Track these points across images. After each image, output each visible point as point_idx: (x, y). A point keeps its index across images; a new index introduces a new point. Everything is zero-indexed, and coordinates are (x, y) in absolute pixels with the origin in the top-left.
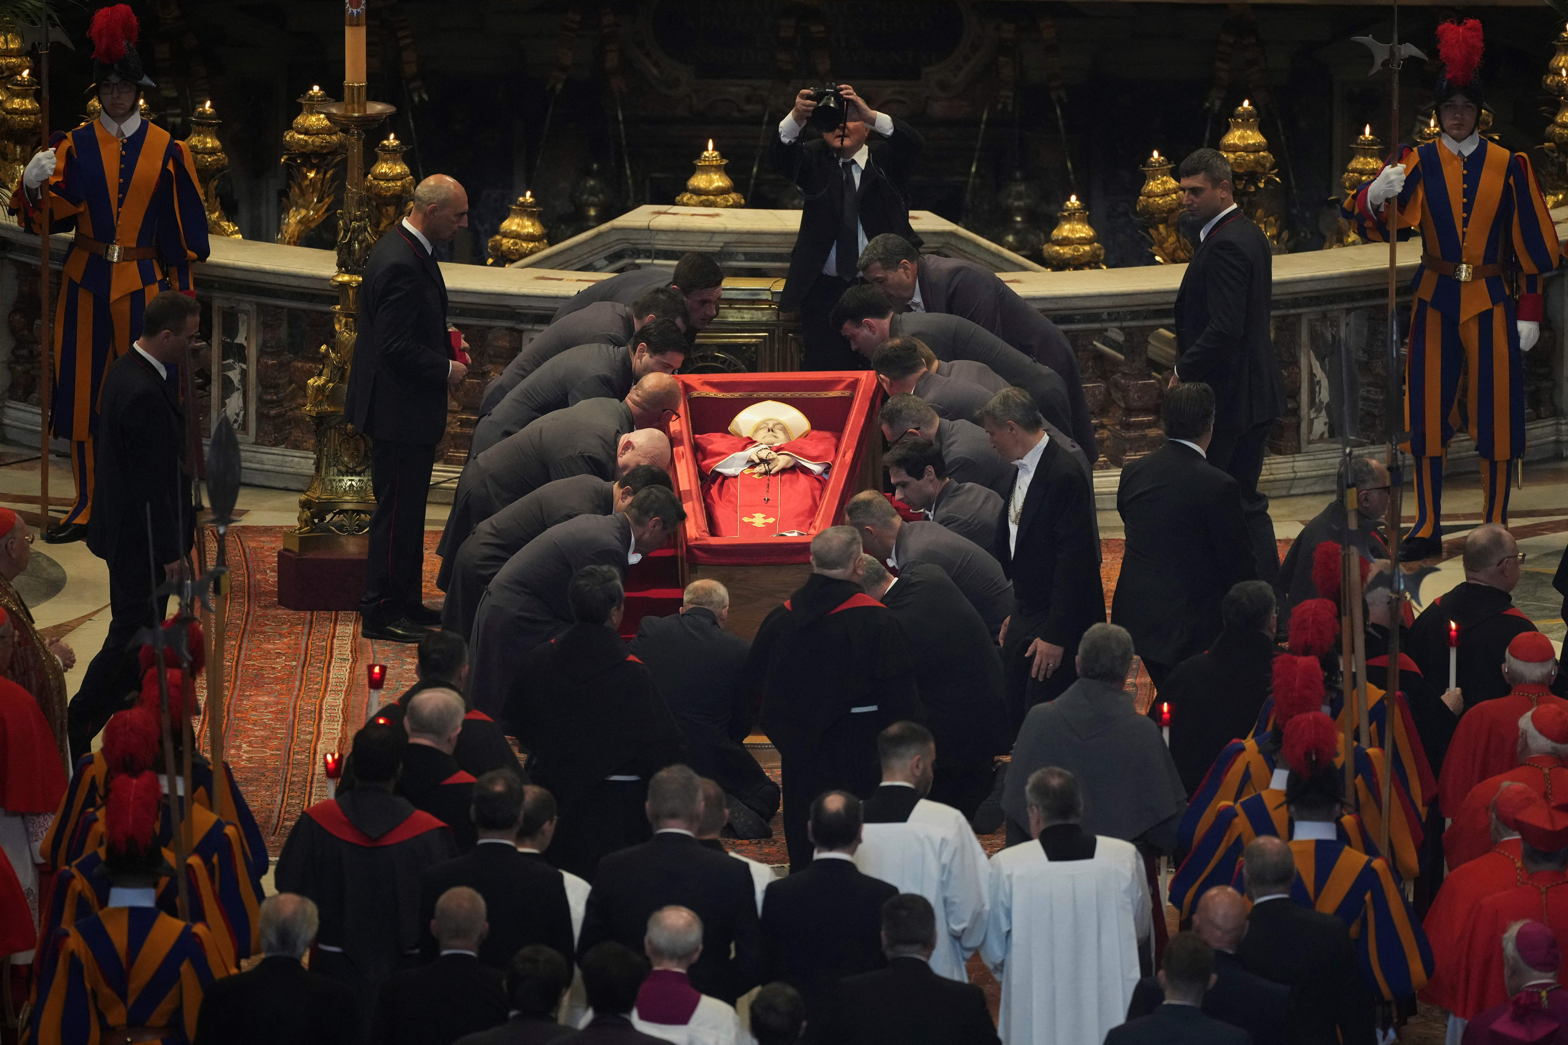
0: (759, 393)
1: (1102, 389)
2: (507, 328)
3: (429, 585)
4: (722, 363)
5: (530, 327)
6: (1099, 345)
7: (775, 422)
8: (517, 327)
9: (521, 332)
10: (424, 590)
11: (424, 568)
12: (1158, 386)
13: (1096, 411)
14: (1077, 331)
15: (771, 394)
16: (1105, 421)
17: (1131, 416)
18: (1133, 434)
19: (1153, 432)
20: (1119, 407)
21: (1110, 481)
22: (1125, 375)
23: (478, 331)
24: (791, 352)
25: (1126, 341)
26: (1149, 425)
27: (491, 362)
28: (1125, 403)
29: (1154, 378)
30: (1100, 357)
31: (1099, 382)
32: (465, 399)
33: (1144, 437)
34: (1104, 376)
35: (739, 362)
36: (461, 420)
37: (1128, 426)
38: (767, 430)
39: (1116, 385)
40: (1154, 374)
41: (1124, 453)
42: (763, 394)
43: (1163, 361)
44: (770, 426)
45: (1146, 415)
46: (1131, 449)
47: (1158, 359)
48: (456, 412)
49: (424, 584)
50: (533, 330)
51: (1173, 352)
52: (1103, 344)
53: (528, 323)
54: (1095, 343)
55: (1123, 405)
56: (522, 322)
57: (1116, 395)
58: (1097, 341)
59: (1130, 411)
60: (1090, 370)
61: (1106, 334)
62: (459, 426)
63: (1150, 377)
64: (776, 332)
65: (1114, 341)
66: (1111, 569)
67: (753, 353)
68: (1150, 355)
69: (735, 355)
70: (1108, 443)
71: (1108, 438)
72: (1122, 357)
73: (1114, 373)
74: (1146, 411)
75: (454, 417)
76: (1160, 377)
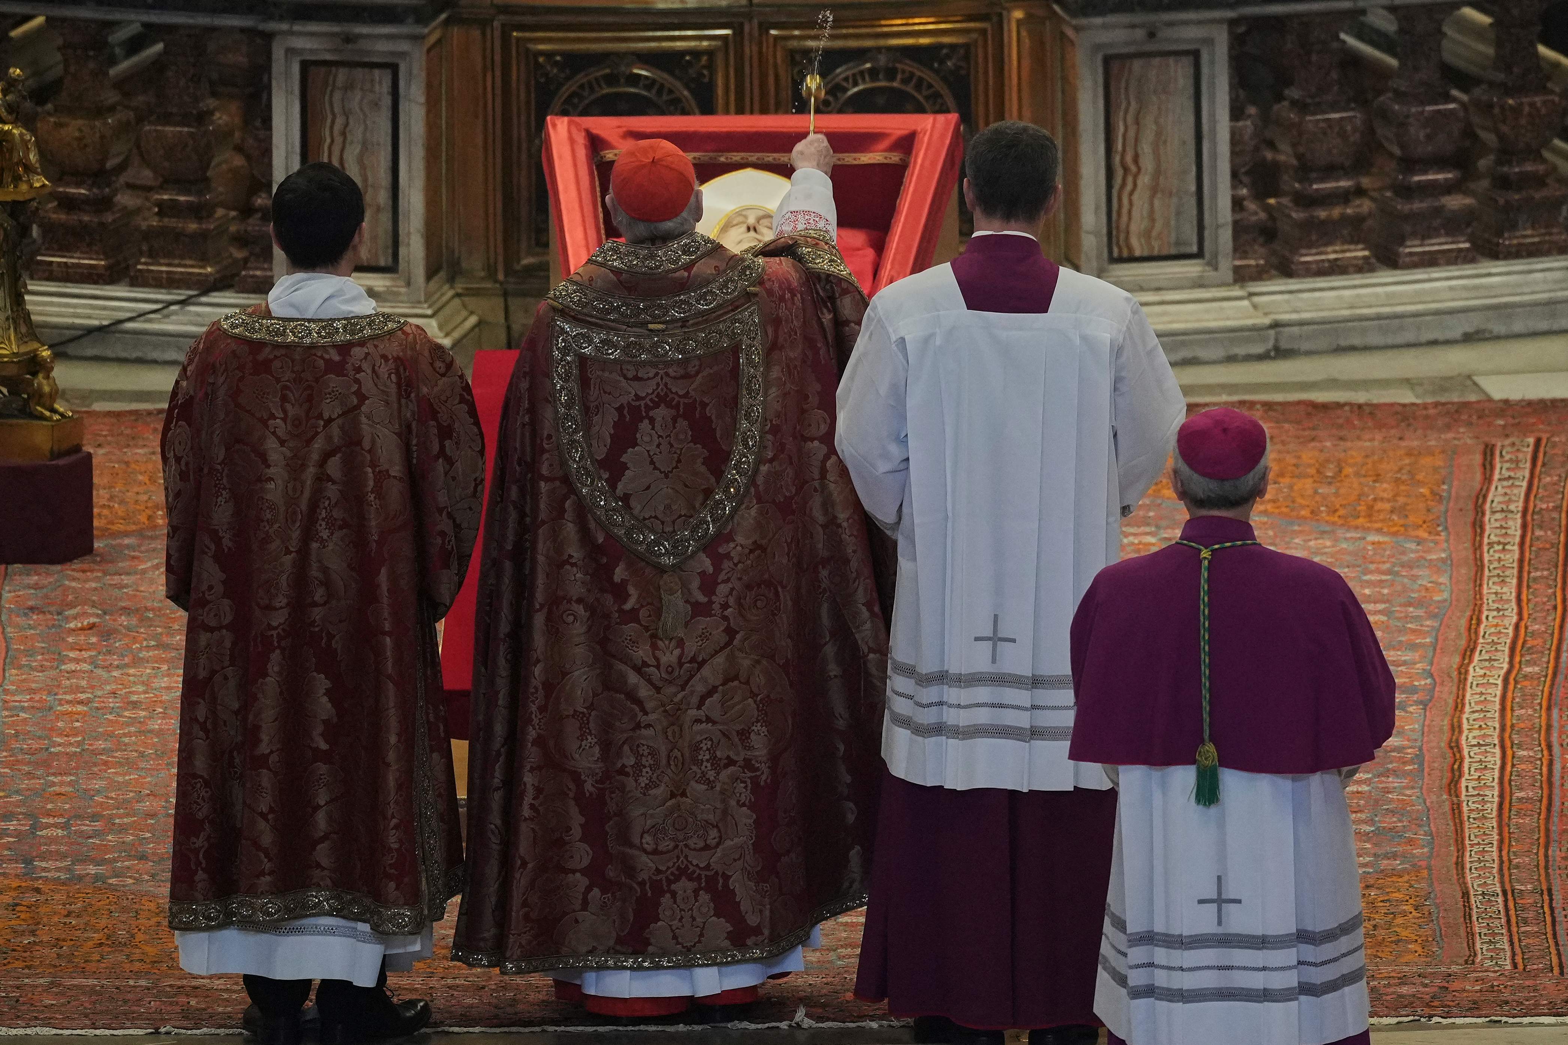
0: (730, 155)
1: (1358, 122)
2: (243, 30)
3: (105, 512)
4: (648, 88)
5: (284, 26)
6: (1351, 41)
7: (761, 213)
8: (262, 26)
9: (269, 37)
10: (96, 523)
11: (96, 480)
12: (1461, 114)
13: (1347, 163)
14: (1308, 14)
15: (753, 157)
16: (1365, 182)
17: (1414, 172)
18: (1417, 205)
19: (1455, 202)
20: (1391, 155)
21: (1377, 295)
22: (1399, 95)
23: (189, 36)
24: (775, 66)
25: (1401, 31)
26: (1449, 188)
27: (214, 94)
28: (1402, 147)
29: (1454, 100)
30: (1353, 60)
31: (1353, 109)
32: (166, 164)
33: (1438, 211)
34: (1361, 100)
35: (678, 84)
36: (160, 204)
37: (1407, 192)
38: (744, 228)
39: (1384, 114)
40: (1455, 93)
41: (1402, 240)
42: (736, 157)
43: (1473, 70)
44: (751, 221)
45: (1441, 170)
46: (1414, 234)
47: (1461, 64)
48: (149, 189)
49: (96, 510)
50: (292, 33)
51: (1490, 51)
52: (1360, 37)
53: (281, 18)
54: (1343, 36)
55: (1397, 152)
56: (271, 18)
57: (1383, 132)
58: (1347, 33)
59: (1410, 164)
60: (1336, 88)
61: (1362, 18)
62: (157, 214)
63: (1448, 99)
64: (747, 28)
65: (1378, 32)
66: (1381, 460)
67: (704, 67)
68: (1447, 57)
69: (671, 73)
70: (1370, 222)
71: (1370, 214)
72: (1393, 62)
73: (1379, 93)
74: (1439, 162)
75: (147, 199)
76: (1464, 97)
